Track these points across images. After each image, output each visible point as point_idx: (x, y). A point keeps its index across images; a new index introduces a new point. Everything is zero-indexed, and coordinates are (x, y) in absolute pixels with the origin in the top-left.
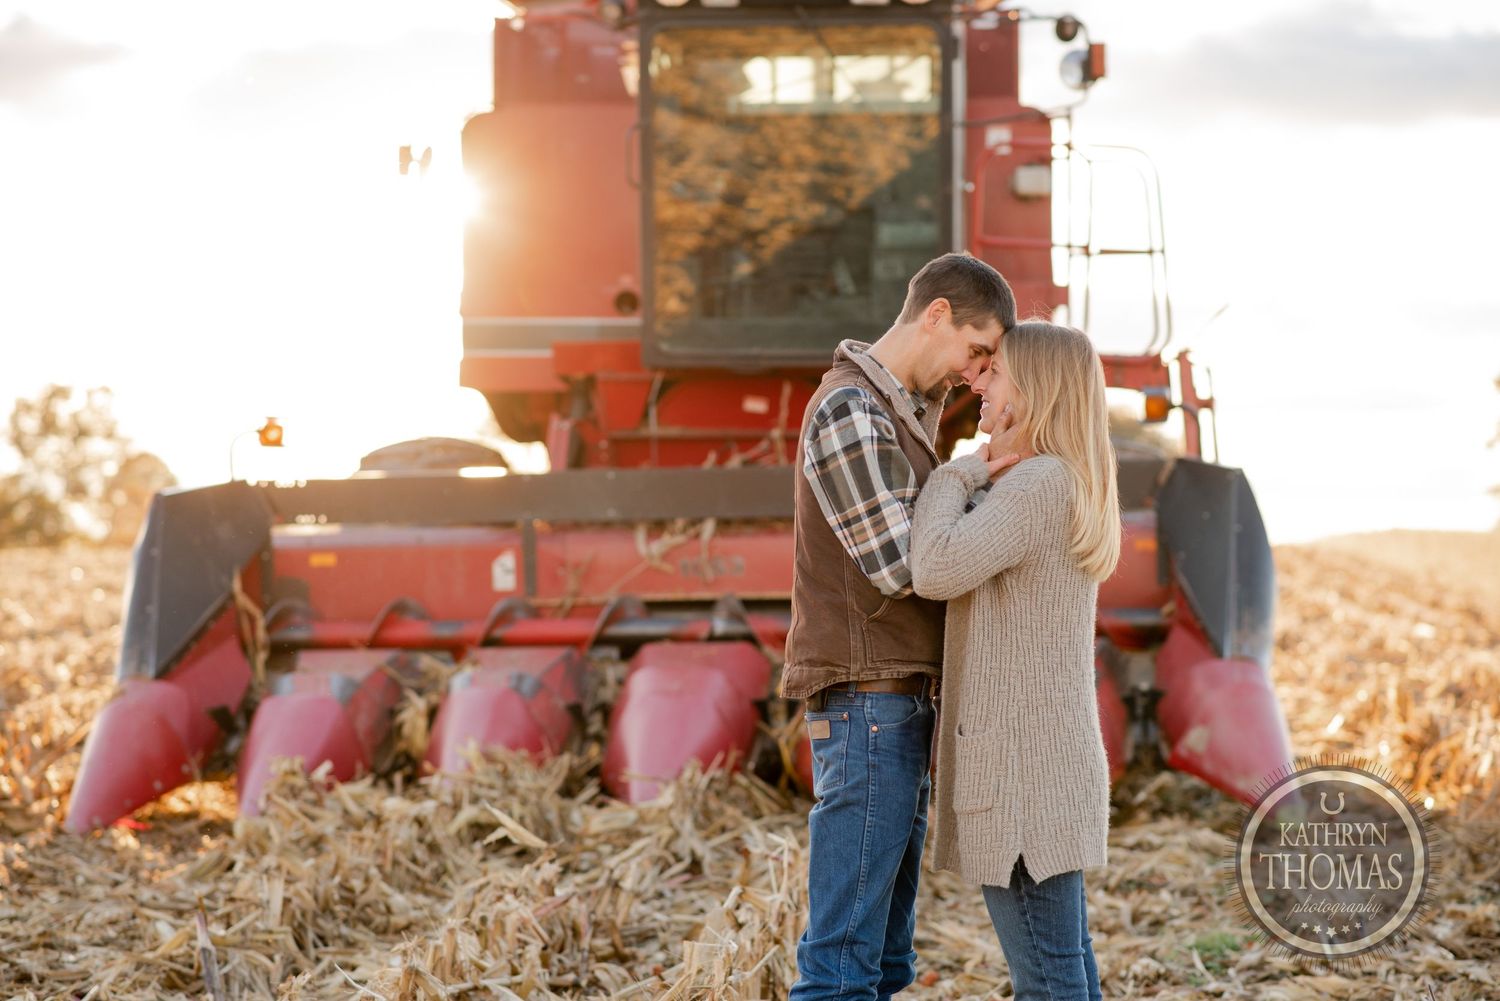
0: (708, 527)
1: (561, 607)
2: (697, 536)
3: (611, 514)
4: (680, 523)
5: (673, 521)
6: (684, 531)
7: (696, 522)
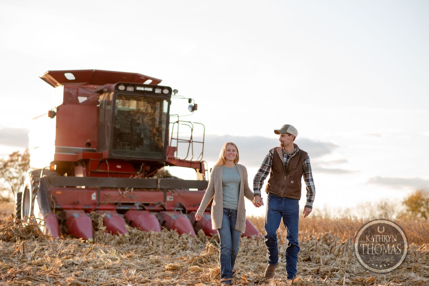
0: (132, 189)
1: (105, 203)
2: (130, 191)
3: (115, 186)
4: (127, 188)
5: (126, 188)
6: (128, 190)
7: (130, 188)
